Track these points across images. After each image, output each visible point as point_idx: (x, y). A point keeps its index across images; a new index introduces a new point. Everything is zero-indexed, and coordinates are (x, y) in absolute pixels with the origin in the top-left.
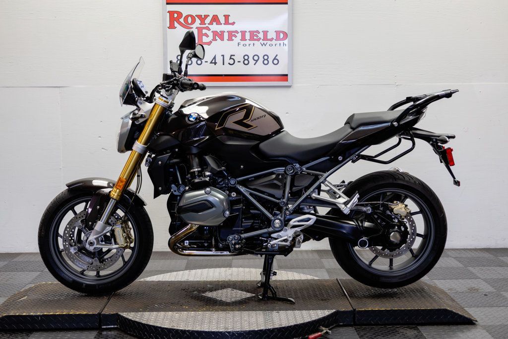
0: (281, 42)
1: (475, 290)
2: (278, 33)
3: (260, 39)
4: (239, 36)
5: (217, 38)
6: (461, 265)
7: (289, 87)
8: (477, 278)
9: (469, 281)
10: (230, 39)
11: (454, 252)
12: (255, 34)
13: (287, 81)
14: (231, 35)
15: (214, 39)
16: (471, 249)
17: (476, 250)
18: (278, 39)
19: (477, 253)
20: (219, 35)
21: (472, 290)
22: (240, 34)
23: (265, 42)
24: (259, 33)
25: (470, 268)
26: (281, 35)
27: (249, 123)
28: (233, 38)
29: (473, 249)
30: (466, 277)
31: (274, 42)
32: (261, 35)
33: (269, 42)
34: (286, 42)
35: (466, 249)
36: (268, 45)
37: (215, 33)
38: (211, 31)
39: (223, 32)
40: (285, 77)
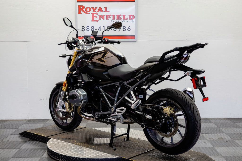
0: (132, 20)
1: (222, 139)
2: (130, 16)
3: (122, 18)
4: (112, 17)
5: (101, 18)
6: (216, 127)
7: (135, 41)
8: (223, 133)
9: (219, 134)
10: (107, 19)
11: (214, 120)
12: (119, 16)
13: (134, 38)
14: (108, 17)
15: (100, 19)
16: (222, 119)
17: (224, 119)
18: (130, 18)
19: (225, 121)
20: (102, 17)
21: (220, 139)
22: (112, 16)
23: (124, 20)
24: (121, 16)
25: (221, 128)
26: (132, 17)
27: (104, 60)
28: (109, 18)
29: (223, 119)
30: (219, 132)
31: (128, 20)
32: (122, 17)
33: (126, 20)
34: (134, 20)
35: (220, 119)
36: (125, 22)
37: (100, 16)
38: (98, 15)
39: (104, 15)
40: (133, 37)
